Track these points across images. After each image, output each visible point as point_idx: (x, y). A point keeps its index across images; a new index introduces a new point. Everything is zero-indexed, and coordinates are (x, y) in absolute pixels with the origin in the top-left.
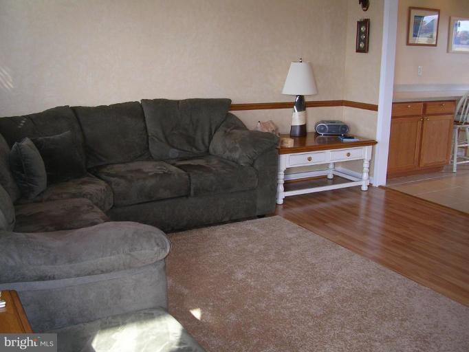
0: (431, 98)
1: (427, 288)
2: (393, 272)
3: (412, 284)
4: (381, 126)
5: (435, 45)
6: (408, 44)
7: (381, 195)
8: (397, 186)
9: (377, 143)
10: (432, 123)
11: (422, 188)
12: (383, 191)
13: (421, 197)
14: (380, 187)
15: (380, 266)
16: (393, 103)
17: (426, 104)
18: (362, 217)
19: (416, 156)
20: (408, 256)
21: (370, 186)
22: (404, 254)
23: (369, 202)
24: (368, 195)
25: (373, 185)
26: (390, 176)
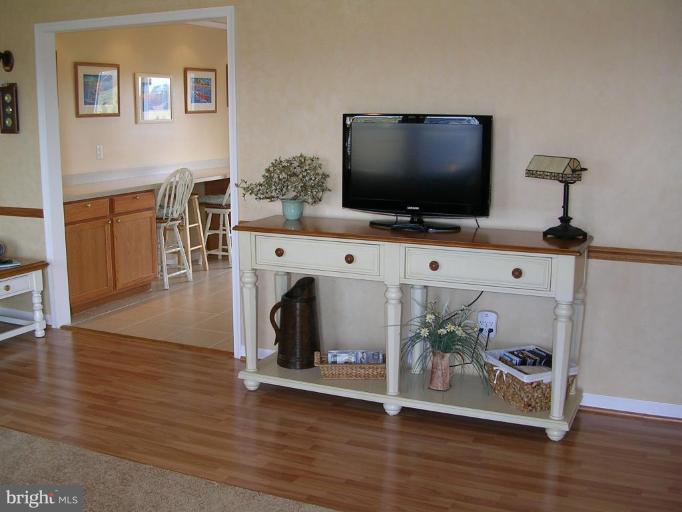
0: (119, 190)
1: (148, 466)
2: (95, 454)
3: (125, 465)
4: (51, 240)
5: (118, 115)
6: (78, 115)
7: (67, 340)
8: (87, 323)
9: (47, 265)
10: (125, 224)
11: (126, 320)
12: (69, 334)
13: (124, 333)
14: (63, 327)
15: (76, 449)
16: (65, 204)
17: (112, 200)
18: (43, 379)
19: (110, 275)
20: (117, 425)
21: (48, 329)
22: (110, 423)
23: (50, 354)
24: (47, 343)
25: (53, 327)
26: (75, 310)
